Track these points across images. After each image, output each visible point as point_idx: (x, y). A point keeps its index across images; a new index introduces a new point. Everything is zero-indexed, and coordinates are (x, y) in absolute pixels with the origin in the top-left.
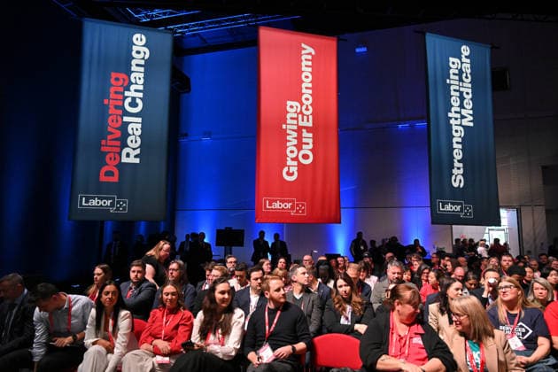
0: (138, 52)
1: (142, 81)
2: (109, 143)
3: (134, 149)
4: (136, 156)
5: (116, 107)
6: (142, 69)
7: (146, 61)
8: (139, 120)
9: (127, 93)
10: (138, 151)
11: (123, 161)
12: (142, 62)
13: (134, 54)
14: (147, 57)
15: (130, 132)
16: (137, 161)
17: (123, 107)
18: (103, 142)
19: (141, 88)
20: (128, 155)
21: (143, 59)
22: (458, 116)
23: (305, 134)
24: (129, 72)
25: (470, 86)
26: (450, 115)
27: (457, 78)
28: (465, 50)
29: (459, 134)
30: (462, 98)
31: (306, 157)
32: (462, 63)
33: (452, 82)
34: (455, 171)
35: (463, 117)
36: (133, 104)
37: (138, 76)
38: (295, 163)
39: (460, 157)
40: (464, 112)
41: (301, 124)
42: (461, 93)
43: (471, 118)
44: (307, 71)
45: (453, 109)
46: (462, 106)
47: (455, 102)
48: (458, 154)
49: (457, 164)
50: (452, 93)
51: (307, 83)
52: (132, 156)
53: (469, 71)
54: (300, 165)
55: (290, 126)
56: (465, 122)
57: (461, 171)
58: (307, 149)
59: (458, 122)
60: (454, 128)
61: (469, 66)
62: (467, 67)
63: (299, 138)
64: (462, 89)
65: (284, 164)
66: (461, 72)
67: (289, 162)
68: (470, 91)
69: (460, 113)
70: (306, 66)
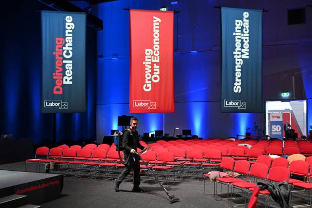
0: (69, 26)
1: (71, 41)
2: (57, 74)
3: (69, 77)
4: (70, 81)
5: (59, 56)
6: (71, 35)
7: (73, 30)
8: (71, 62)
9: (64, 48)
10: (71, 78)
11: (64, 83)
12: (71, 31)
13: (67, 27)
14: (73, 28)
15: (67, 68)
16: (71, 83)
17: (63, 56)
18: (54, 74)
19: (71, 45)
20: (66, 80)
21: (71, 29)
22: (240, 53)
23: (155, 66)
24: (65, 37)
25: (248, 35)
26: (234, 53)
27: (240, 31)
28: (246, 14)
29: (239, 63)
30: (242, 43)
31: (156, 78)
32: (243, 22)
33: (236, 34)
34: (236, 84)
35: (242, 53)
36: (68, 54)
37: (69, 39)
38: (150, 82)
39: (239, 76)
40: (243, 51)
41: (153, 61)
42: (242, 40)
43: (248, 54)
44: (156, 32)
45: (236, 50)
46: (242, 47)
47: (238, 45)
48: (238, 74)
49: (237, 80)
50: (237, 40)
51: (156, 38)
52: (68, 80)
53: (248, 27)
54: (153, 83)
55: (147, 63)
56: (244, 56)
57: (240, 84)
58: (156, 75)
59: (240, 56)
60: (237, 60)
61: (248, 24)
62: (246, 25)
63: (152, 69)
64: (242, 38)
65: (144, 83)
66: (242, 27)
67: (147, 82)
68: (248, 38)
69: (241, 51)
70: (156, 29)
